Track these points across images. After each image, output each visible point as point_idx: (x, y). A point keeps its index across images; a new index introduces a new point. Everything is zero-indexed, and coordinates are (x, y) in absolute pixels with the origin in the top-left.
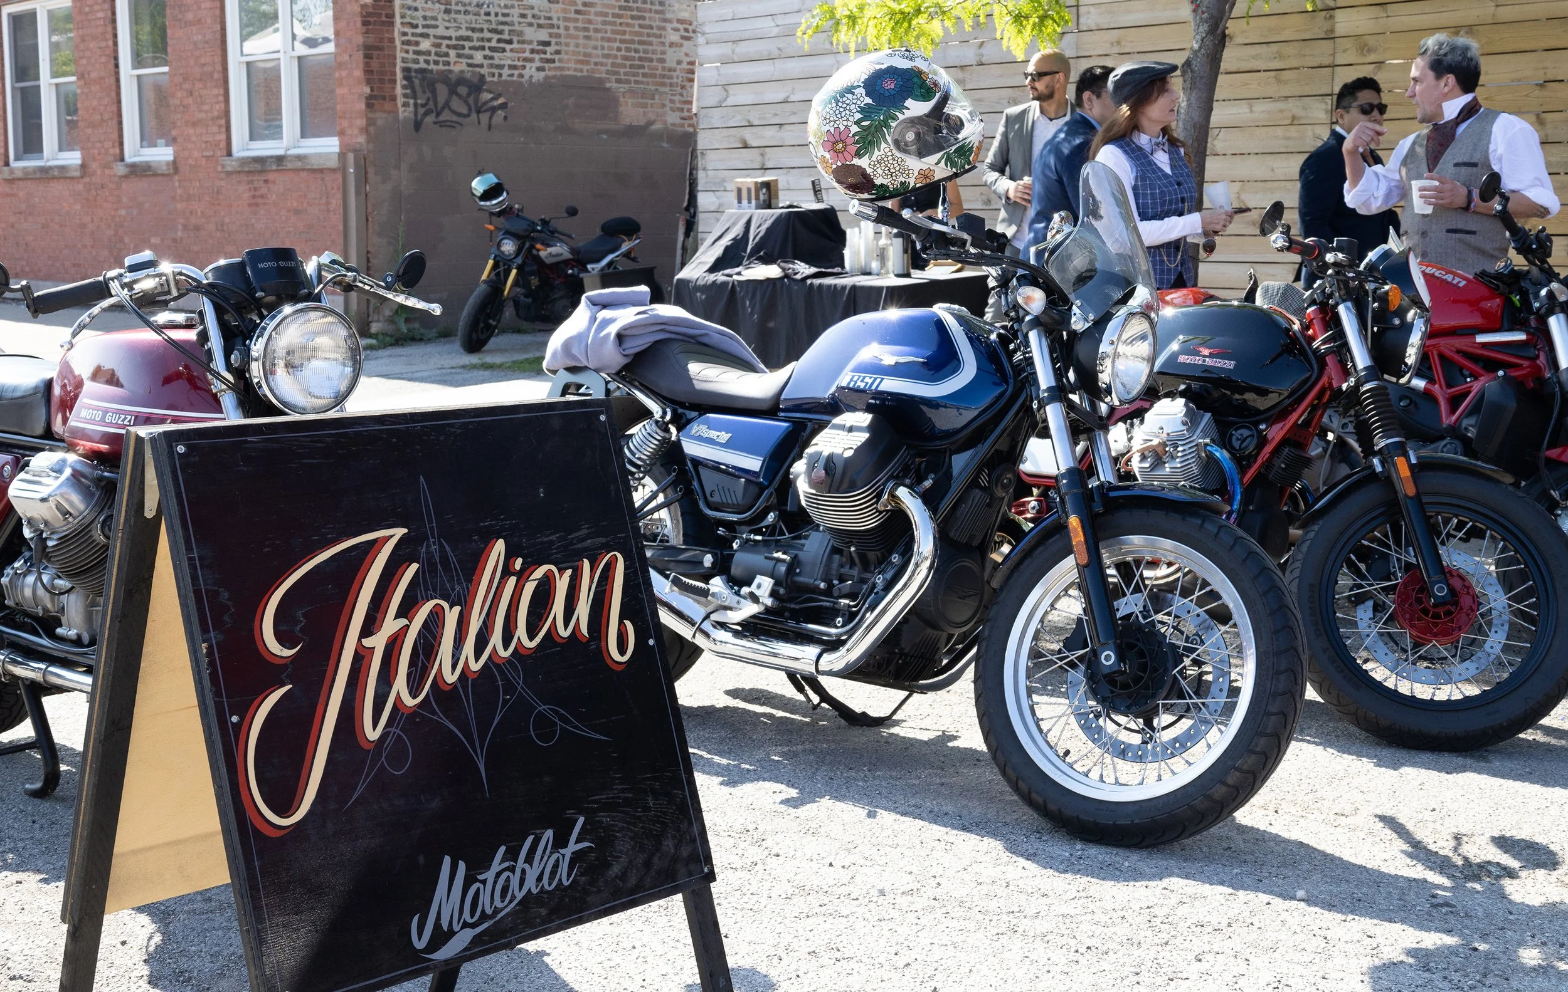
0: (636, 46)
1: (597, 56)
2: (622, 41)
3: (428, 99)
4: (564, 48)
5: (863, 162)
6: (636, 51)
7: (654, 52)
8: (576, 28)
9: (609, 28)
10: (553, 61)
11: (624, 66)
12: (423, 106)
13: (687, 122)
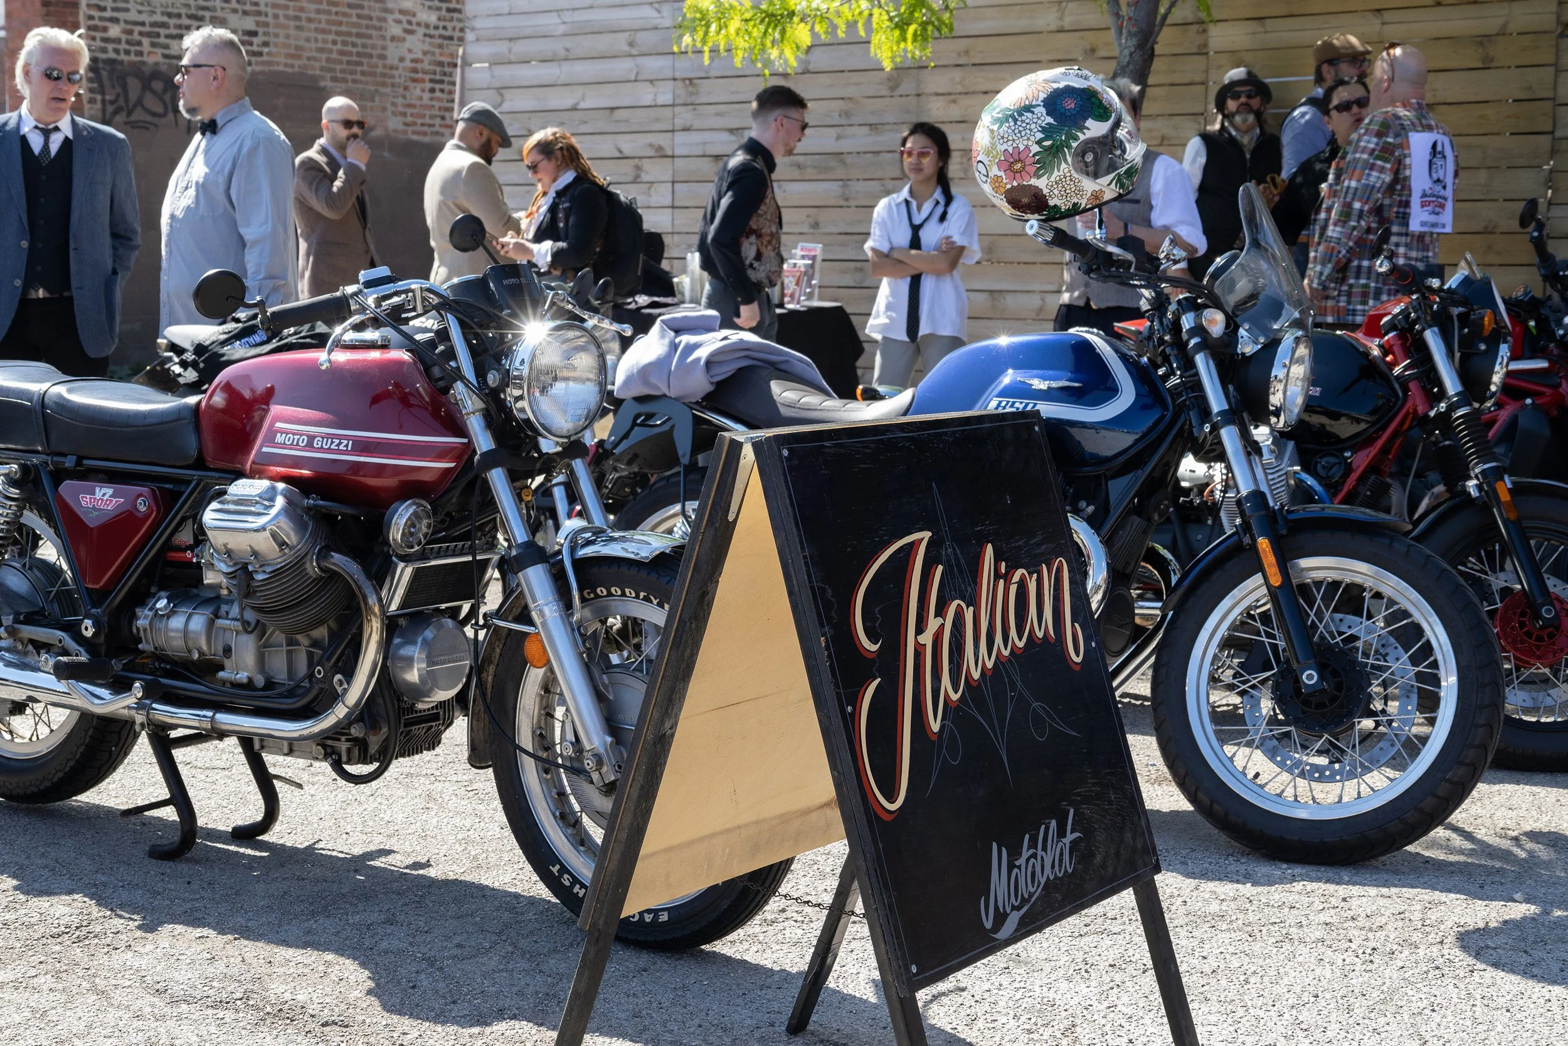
0: (354, 39)
1: (311, 50)
2: (338, 33)
3: (118, 95)
4: (272, 39)
5: (1042, 183)
6: (354, 45)
7: (374, 47)
8: (286, 17)
9: (323, 17)
10: (260, 54)
11: (340, 62)
12: (112, 102)
13: (410, 129)
